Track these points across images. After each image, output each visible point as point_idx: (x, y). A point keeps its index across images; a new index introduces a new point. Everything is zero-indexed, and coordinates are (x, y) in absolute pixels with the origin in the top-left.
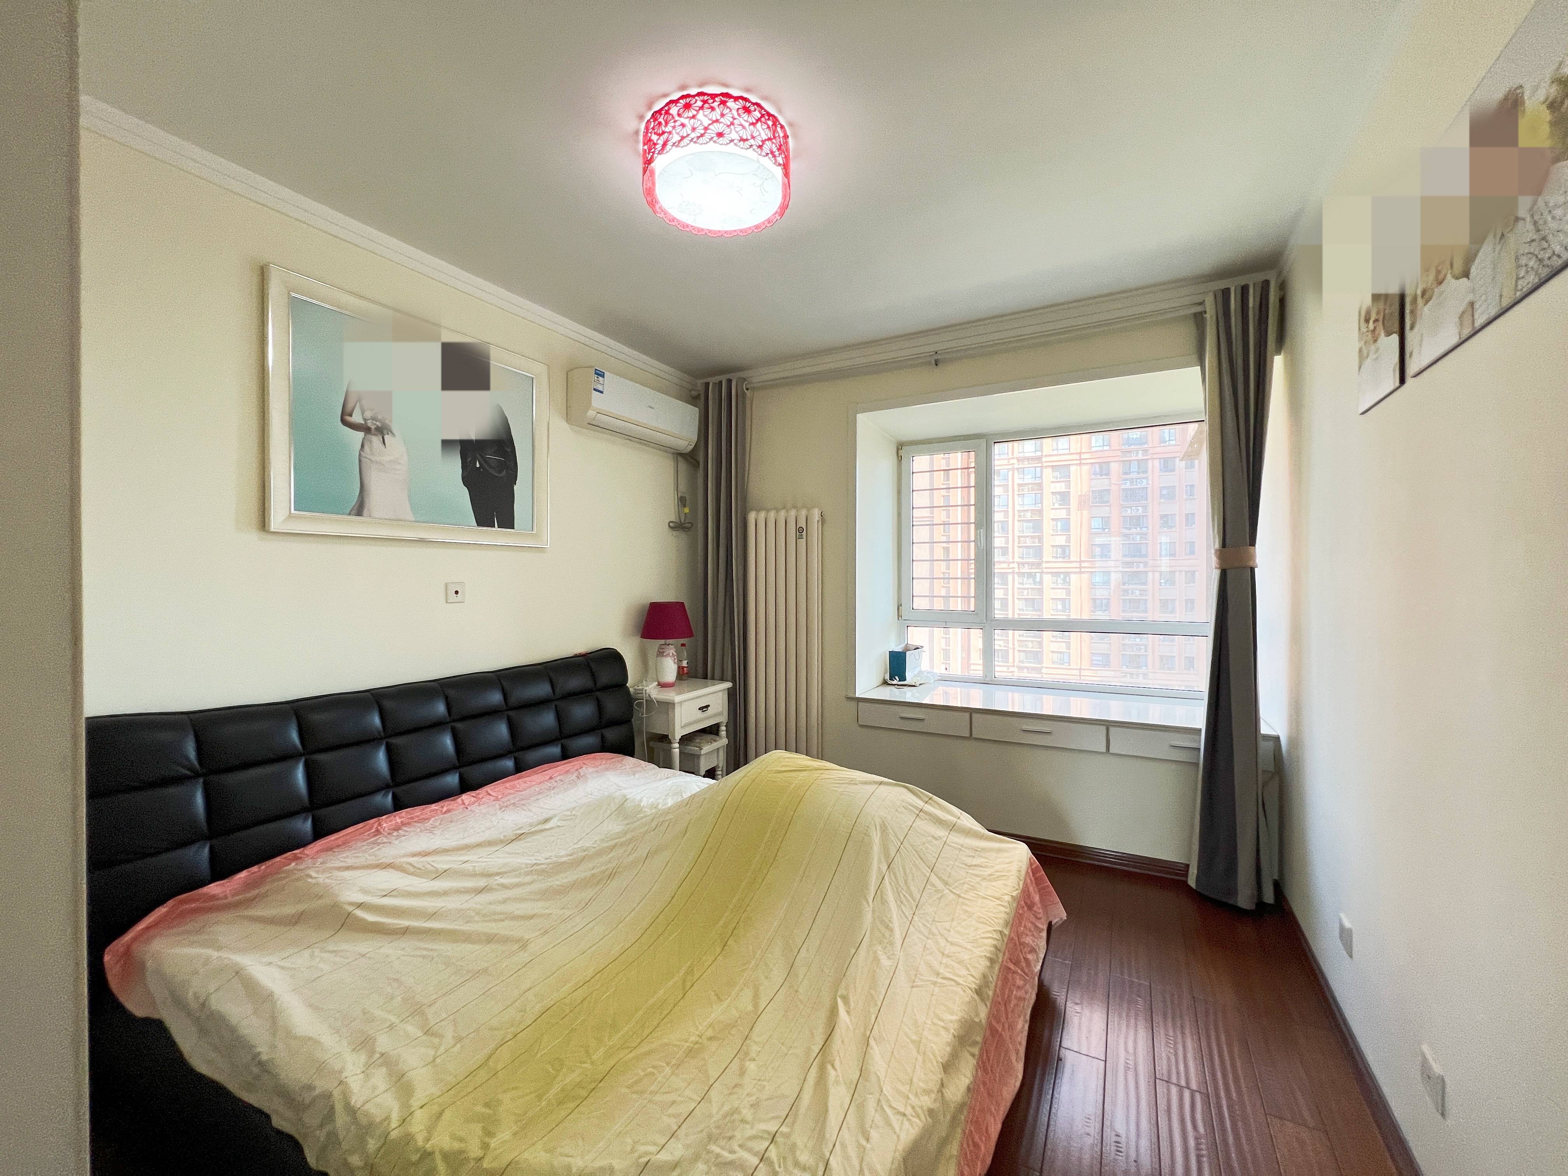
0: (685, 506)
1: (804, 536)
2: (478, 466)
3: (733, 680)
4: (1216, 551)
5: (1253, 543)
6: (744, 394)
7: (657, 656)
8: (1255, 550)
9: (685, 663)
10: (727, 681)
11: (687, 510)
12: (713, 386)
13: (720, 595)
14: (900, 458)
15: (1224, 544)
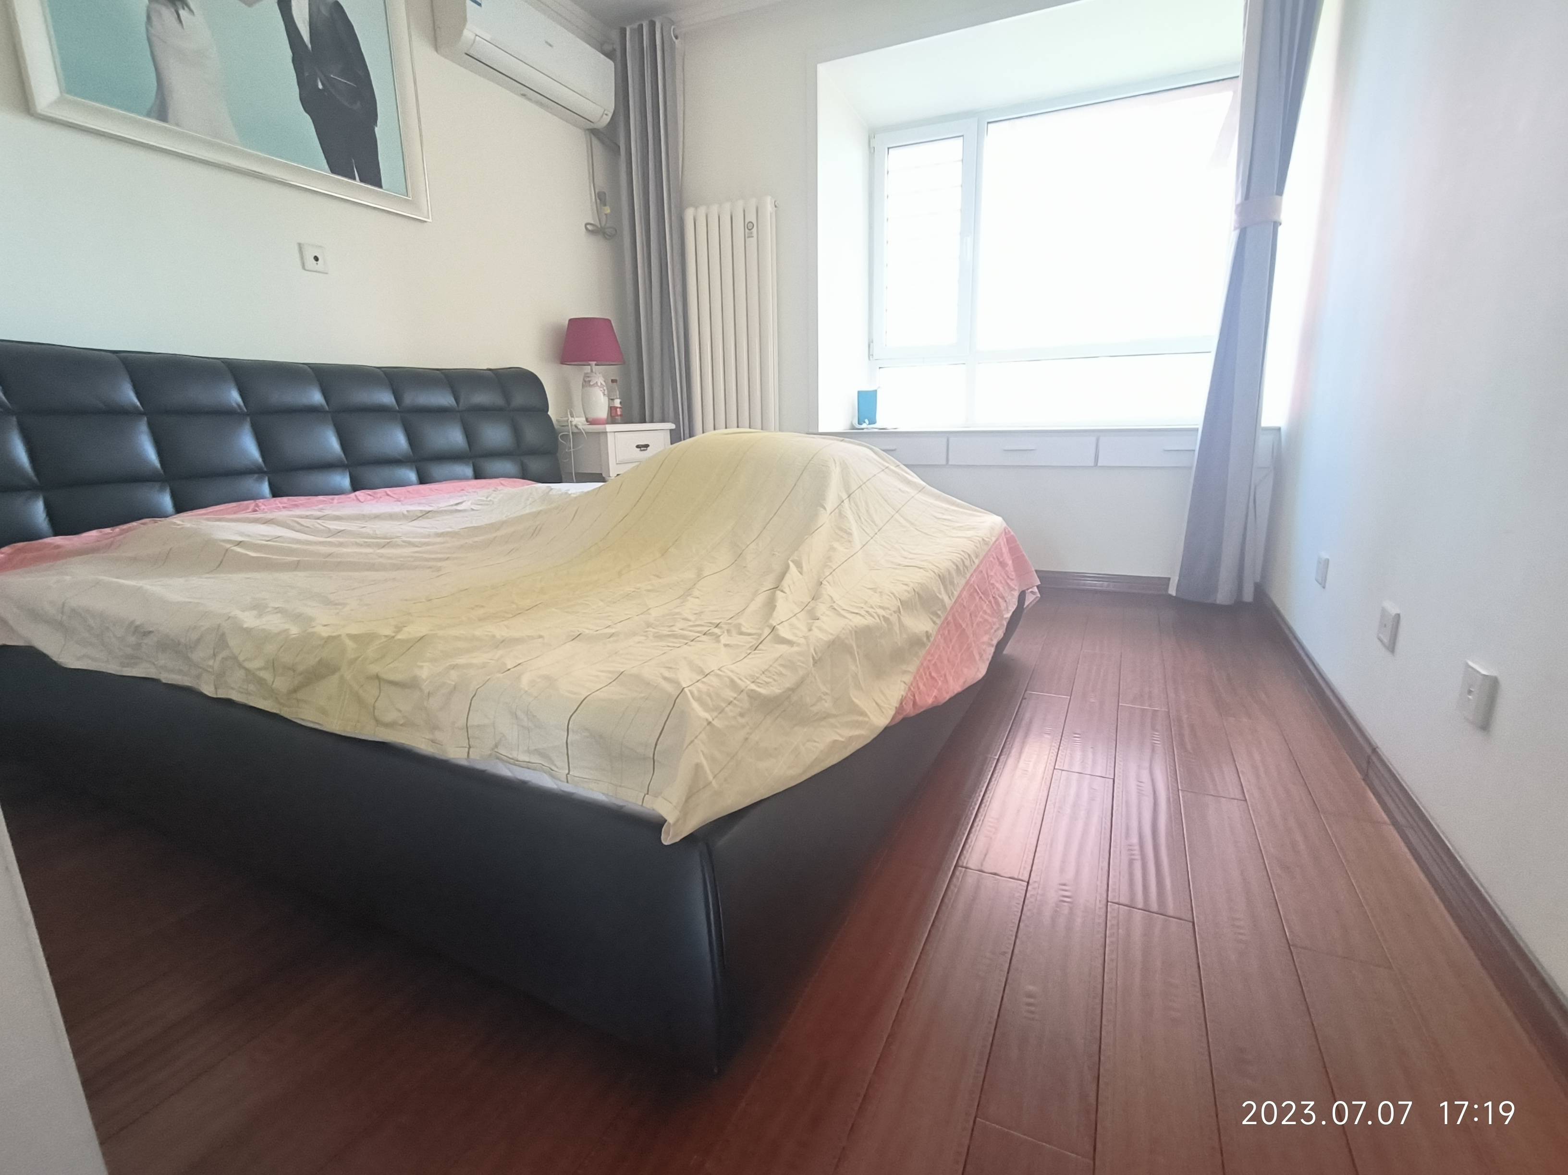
0: (605, 205)
1: (755, 234)
2: (320, 86)
3: (676, 421)
4: (1237, 206)
5: (1280, 192)
6: (672, 45)
7: (583, 386)
8: (1281, 199)
9: (617, 403)
10: (668, 422)
11: (608, 210)
12: (631, 33)
13: (654, 316)
14: (872, 151)
15: (1247, 196)
